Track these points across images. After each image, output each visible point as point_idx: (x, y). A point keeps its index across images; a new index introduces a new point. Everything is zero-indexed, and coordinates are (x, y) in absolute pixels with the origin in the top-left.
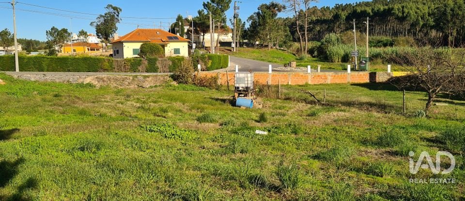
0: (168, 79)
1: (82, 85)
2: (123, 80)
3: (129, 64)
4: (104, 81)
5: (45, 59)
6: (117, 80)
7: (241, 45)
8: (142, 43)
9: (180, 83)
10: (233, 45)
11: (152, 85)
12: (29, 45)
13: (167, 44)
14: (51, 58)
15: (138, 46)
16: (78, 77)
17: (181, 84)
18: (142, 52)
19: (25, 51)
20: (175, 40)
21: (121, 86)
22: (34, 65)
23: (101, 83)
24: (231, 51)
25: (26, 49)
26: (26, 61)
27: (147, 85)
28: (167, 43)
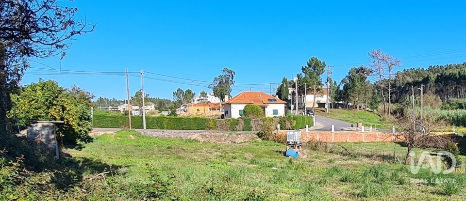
0: (255, 136)
1: (190, 141)
2: (221, 137)
3: (229, 124)
4: (206, 137)
5: (165, 119)
6: (216, 136)
7: (336, 106)
8: (245, 105)
9: (263, 139)
10: (327, 106)
11: (242, 141)
12: (161, 105)
13: (267, 106)
14: (170, 118)
15: (242, 107)
16: (188, 133)
17: (264, 141)
18: (244, 113)
19: (158, 110)
20: (273, 102)
21: (219, 141)
22: (157, 123)
23: (204, 139)
24: (324, 111)
25: (158, 108)
26: (151, 120)
27: (238, 141)
28: (267, 104)
